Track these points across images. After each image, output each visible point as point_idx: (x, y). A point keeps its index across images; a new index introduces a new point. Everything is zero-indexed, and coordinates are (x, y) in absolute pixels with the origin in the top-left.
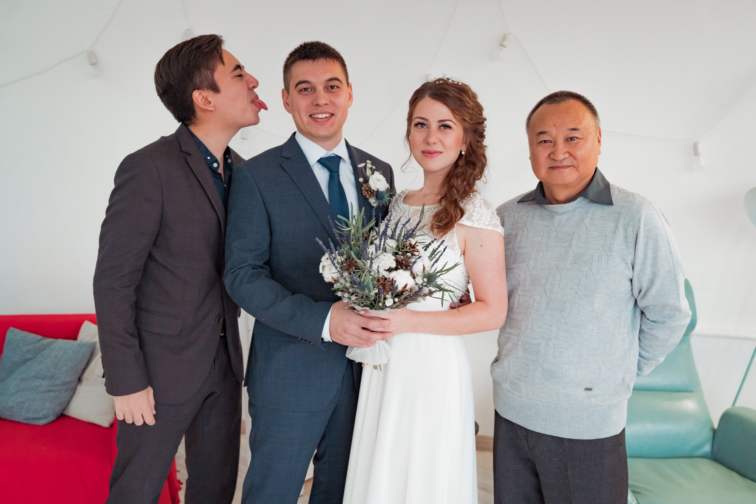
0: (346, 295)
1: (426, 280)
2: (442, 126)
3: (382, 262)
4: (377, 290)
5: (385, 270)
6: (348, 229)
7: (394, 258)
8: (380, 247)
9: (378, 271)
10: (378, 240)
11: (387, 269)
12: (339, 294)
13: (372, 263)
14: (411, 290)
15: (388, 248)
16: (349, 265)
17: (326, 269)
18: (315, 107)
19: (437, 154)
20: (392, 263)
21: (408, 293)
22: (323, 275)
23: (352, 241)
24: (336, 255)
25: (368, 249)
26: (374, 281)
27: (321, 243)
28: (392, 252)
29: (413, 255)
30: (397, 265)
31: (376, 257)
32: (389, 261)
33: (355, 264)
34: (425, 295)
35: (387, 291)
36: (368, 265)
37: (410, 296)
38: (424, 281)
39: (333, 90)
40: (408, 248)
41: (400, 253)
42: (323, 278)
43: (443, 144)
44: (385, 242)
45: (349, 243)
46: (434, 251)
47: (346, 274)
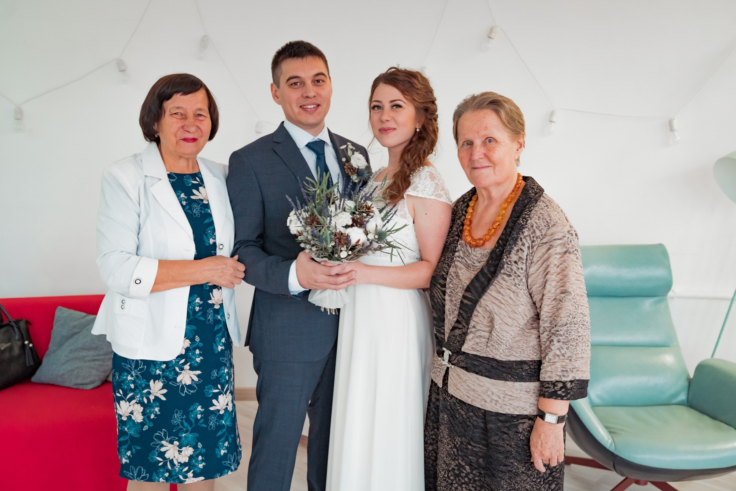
0: (308, 246)
1: (377, 237)
2: (394, 106)
3: (341, 220)
4: (334, 243)
5: (343, 227)
6: (314, 189)
7: (351, 217)
8: (340, 206)
9: (336, 227)
10: (339, 200)
11: (344, 225)
12: (302, 245)
13: (331, 220)
14: (363, 244)
15: (347, 207)
16: (312, 221)
17: (292, 223)
18: (304, 99)
19: (391, 130)
20: (349, 221)
21: (360, 247)
22: (289, 227)
23: (317, 200)
24: (302, 212)
25: (330, 207)
26: (331, 236)
27: (290, 200)
28: (350, 211)
29: (367, 215)
30: (353, 223)
31: (336, 215)
32: (346, 218)
33: (318, 220)
34: (375, 250)
35: (342, 244)
36: (328, 222)
37: (363, 250)
38: (375, 238)
39: (318, 84)
40: (365, 209)
41: (357, 213)
42: (289, 230)
43: (395, 121)
44: (344, 202)
45: (314, 201)
46: (387, 213)
47: (308, 228)
